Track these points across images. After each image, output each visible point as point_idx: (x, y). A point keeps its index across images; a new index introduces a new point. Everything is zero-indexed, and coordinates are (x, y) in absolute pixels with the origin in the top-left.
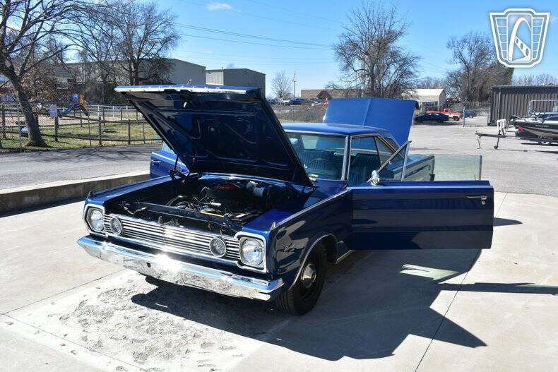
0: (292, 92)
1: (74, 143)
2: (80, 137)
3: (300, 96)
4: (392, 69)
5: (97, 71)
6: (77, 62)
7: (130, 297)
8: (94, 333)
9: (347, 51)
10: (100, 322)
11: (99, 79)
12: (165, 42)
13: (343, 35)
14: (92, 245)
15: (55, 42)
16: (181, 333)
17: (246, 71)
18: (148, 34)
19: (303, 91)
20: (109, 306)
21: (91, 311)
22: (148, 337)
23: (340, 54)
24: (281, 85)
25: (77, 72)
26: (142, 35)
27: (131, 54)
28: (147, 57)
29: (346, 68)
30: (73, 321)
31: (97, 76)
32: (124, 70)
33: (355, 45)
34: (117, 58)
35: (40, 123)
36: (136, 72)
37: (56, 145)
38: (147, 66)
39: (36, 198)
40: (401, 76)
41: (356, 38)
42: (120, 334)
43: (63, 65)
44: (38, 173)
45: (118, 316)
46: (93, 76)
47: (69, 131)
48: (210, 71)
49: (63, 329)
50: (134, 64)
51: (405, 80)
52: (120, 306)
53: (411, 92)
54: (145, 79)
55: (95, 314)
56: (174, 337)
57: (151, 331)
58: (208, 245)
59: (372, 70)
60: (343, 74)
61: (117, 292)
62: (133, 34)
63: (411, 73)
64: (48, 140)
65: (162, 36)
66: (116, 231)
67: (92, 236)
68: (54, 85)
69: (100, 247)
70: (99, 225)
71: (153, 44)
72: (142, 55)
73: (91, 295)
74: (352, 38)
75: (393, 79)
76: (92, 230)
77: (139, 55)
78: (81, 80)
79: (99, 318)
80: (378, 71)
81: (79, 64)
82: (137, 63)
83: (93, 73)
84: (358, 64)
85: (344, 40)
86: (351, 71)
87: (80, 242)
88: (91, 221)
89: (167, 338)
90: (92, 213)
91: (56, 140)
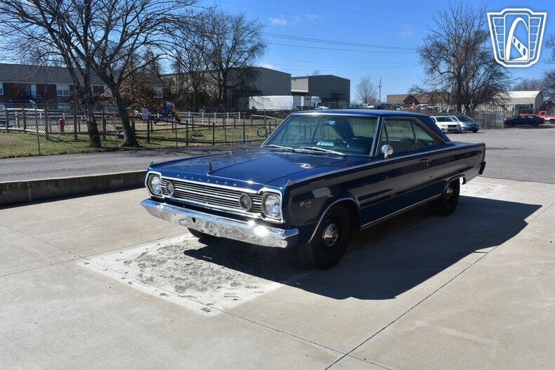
0: (378, 98)
1: (164, 144)
2: (170, 140)
3: (386, 101)
4: (482, 71)
5: (189, 81)
6: (172, 73)
7: (182, 251)
8: (148, 273)
9: (433, 54)
10: (155, 266)
11: (191, 88)
12: (253, 51)
13: (429, 37)
14: (152, 205)
15: (153, 55)
16: (217, 276)
17: (331, 78)
18: (236, 44)
19: (388, 96)
20: (164, 256)
21: (150, 259)
22: (190, 277)
23: (425, 56)
24: (366, 90)
25: (171, 82)
26: (230, 45)
27: (220, 63)
28: (234, 66)
29: (431, 71)
30: (134, 264)
31: (188, 85)
32: (213, 79)
33: (441, 47)
34: (207, 68)
35: (137, 128)
36: (225, 81)
37: (148, 146)
38: (234, 74)
39: (121, 181)
40: (491, 78)
41: (443, 40)
42: (169, 274)
43: (159, 76)
44: (127, 165)
45: (170, 263)
46: (185, 85)
47: (161, 135)
48: (295, 78)
49: (126, 269)
50: (223, 73)
51: (496, 81)
52: (173, 256)
53: (502, 94)
54: (233, 87)
55: (152, 261)
56: (211, 278)
57: (194, 273)
58: (238, 200)
59: (459, 73)
60: (429, 77)
61: (173, 248)
62: (222, 45)
63: (501, 74)
64: (142, 142)
65: (249, 46)
66: (170, 193)
67: (153, 199)
68: (151, 94)
69: (158, 207)
70: (157, 189)
71: (241, 53)
72: (231, 64)
73: (152, 249)
74: (438, 40)
75: (482, 80)
76: (152, 194)
77: (227, 64)
78: (174, 90)
79: (155, 263)
80: (466, 72)
81: (173, 75)
82: (226, 72)
83: (185, 83)
84: (443, 66)
85: (429, 43)
86: (437, 73)
87: (144, 204)
88: (151, 185)
89: (205, 279)
90: (152, 179)
91: (149, 142)
